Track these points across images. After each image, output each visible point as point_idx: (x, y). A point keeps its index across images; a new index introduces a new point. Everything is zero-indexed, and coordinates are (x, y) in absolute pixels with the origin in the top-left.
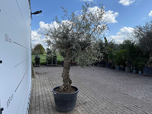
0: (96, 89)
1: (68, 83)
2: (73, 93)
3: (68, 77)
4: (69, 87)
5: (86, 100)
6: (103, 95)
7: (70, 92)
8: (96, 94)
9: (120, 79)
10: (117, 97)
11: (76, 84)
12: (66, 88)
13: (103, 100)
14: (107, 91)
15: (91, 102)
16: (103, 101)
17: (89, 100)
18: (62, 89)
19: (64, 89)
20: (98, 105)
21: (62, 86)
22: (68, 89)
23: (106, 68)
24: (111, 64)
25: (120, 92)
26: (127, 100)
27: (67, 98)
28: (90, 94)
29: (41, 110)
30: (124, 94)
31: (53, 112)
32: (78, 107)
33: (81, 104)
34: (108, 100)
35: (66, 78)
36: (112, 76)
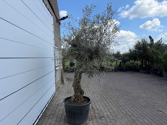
0: (124, 101)
1: (79, 94)
2: (84, 105)
3: (78, 87)
4: (80, 99)
5: (105, 114)
6: (129, 109)
7: (80, 104)
8: (120, 108)
9: (163, 90)
10: (147, 113)
11: (103, 94)
12: (76, 99)
13: (126, 115)
14: (136, 106)
15: (109, 116)
16: (124, 117)
17: (109, 114)
18: (73, 100)
19: (74, 99)
20: (116, 121)
21: (73, 97)
22: (78, 100)
23: (151, 75)
24: (157, 70)
25: (154, 108)
26: (158, 119)
27: (75, 110)
28: (113, 107)
29: (53, 119)
30: (158, 111)
31: (64, 123)
32: (91, 121)
33: (97, 118)
34: (131, 117)
35: (76, 88)
36: (154, 86)
